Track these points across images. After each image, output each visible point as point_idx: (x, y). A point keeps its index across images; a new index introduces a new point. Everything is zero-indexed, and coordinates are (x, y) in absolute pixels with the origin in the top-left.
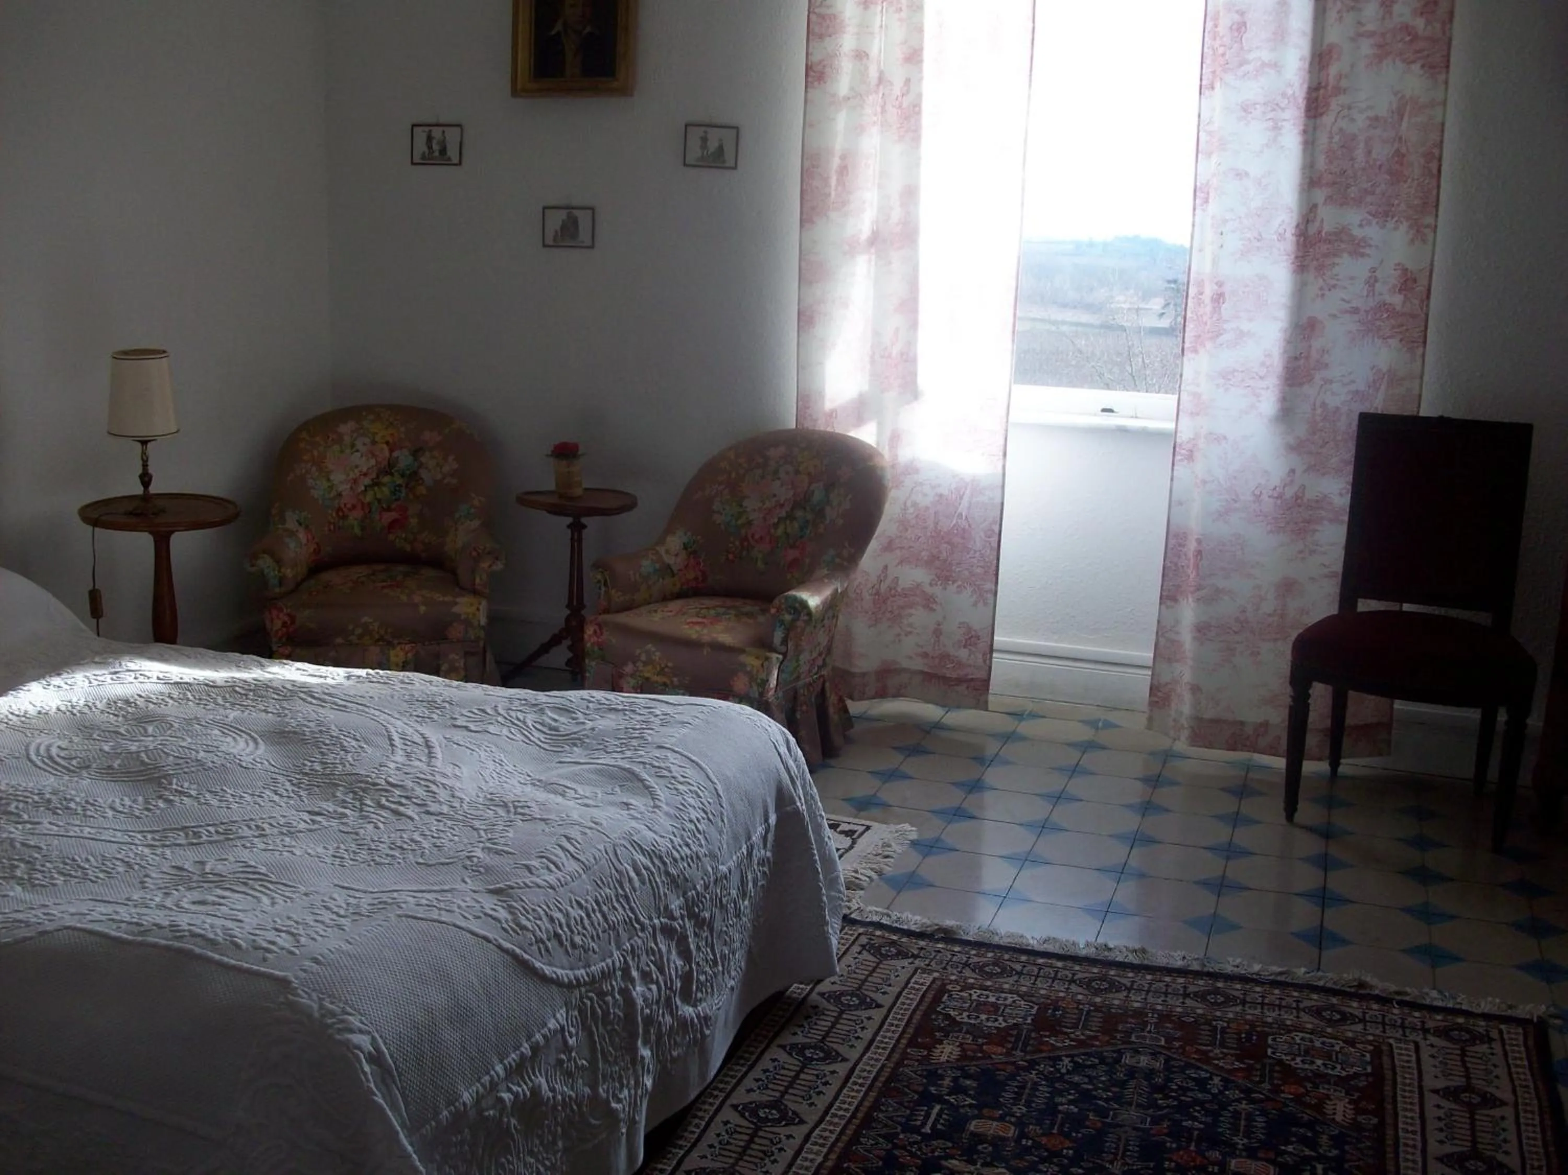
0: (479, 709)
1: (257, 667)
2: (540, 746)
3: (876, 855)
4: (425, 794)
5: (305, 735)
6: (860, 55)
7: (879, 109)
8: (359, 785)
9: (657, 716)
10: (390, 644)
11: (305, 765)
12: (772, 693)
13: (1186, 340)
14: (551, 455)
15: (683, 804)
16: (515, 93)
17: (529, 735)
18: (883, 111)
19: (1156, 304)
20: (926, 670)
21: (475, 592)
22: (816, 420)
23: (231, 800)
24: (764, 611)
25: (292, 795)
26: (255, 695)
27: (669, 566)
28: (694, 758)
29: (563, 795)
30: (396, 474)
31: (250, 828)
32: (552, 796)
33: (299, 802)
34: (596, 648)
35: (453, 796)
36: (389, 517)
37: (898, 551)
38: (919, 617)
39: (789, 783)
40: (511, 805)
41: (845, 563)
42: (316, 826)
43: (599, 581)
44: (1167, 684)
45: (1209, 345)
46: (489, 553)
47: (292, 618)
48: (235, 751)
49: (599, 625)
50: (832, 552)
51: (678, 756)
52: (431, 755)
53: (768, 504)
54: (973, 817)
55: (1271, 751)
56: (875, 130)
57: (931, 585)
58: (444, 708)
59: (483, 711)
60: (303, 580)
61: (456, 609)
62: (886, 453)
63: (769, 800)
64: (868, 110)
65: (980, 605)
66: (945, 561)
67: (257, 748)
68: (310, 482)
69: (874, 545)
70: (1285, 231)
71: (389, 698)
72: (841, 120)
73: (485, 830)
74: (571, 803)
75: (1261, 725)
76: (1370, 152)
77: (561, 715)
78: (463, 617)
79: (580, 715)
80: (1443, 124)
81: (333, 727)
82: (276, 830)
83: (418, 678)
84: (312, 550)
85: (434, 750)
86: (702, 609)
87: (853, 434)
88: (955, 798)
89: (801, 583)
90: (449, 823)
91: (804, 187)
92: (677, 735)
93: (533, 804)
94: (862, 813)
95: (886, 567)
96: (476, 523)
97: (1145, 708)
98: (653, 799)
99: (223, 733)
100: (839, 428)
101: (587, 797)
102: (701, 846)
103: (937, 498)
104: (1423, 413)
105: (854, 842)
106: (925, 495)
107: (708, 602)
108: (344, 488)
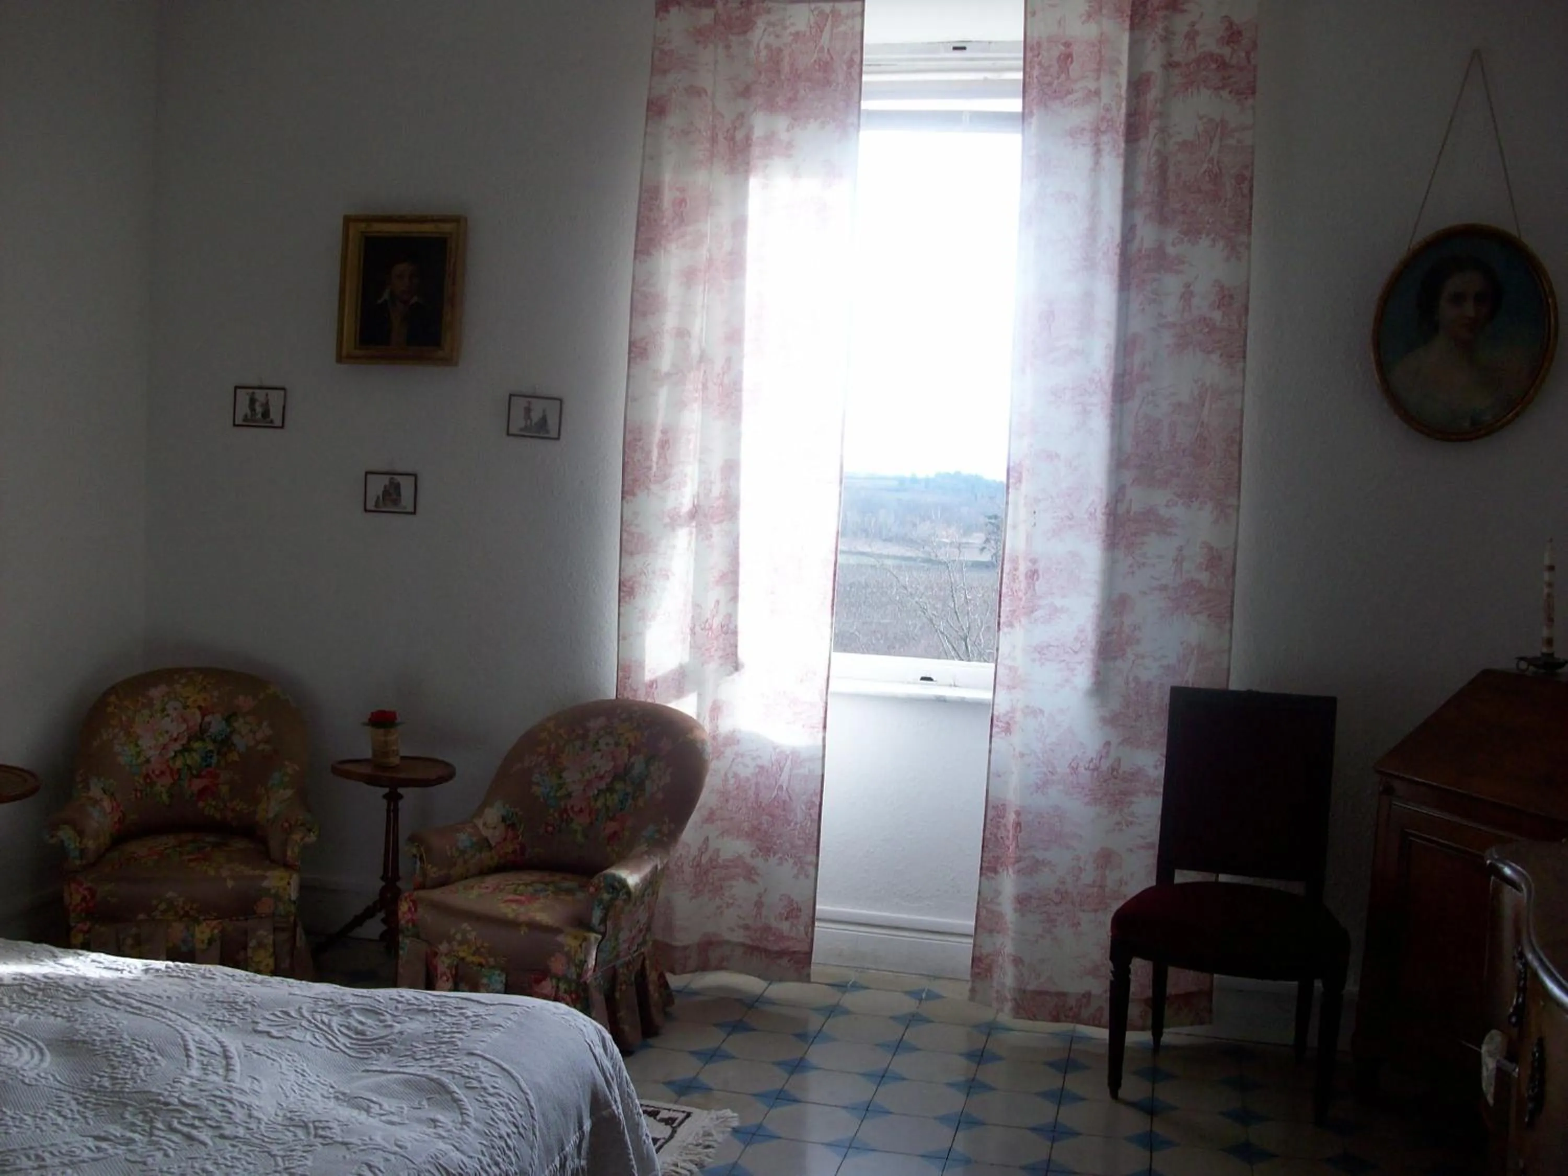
0: (283, 1012)
1: (49, 958)
2: (344, 1052)
3: (697, 1145)
4: (220, 1114)
5: (95, 1045)
6: (682, 334)
7: (700, 386)
8: (150, 1104)
9: (467, 1017)
10: (197, 921)
11: (93, 1080)
12: (590, 973)
13: (1002, 614)
14: (368, 725)
15: (493, 1119)
16: (340, 359)
17: (334, 1040)
18: (705, 387)
19: (978, 539)
20: (749, 942)
21: (287, 866)
22: (636, 691)
23: (10, 1123)
24: (583, 887)
25: (77, 1116)
26: (44, 995)
27: (486, 840)
28: (505, 1066)
29: (368, 1111)
30: (207, 739)
31: (28, 1157)
32: (355, 1113)
33: (84, 1126)
34: (410, 925)
35: (250, 1116)
36: (198, 784)
37: (719, 823)
38: (740, 889)
39: (604, 1085)
40: (311, 1125)
41: (665, 839)
42: (101, 1155)
43: (415, 856)
44: (987, 956)
45: (1024, 620)
46: (302, 825)
47: (93, 893)
48: (17, 1065)
49: (414, 902)
50: (651, 828)
51: (489, 1064)
52: (228, 1068)
53: (588, 776)
54: (796, 1101)
55: (1094, 1022)
56: (696, 406)
57: (752, 856)
58: (246, 1010)
59: (287, 1013)
60: (108, 850)
61: (265, 884)
62: (707, 726)
63: (583, 1106)
64: (689, 387)
65: (802, 877)
66: (766, 832)
67: (42, 1060)
68: (117, 748)
69: (695, 817)
70: (1095, 510)
71: (187, 998)
72: (663, 395)
73: (283, 1157)
74: (374, 1122)
75: (1084, 996)
76: (1174, 436)
77: (368, 1018)
78: (273, 891)
79: (388, 1017)
80: (1242, 411)
81: (125, 1036)
82: (57, 1160)
83: (220, 972)
84: (116, 819)
85: (232, 1062)
86: (519, 885)
87: (673, 705)
88: (776, 1079)
89: (621, 859)
90: (245, 1148)
91: (626, 460)
92: (490, 1041)
93: (334, 1125)
94: (683, 1099)
95: (707, 839)
96: (289, 793)
97: (968, 977)
98: (462, 1114)
99: (7, 1041)
100: (660, 701)
101: (392, 1113)
102: (511, 1164)
103: (757, 770)
104: (1234, 686)
105: (674, 1131)
106: (746, 766)
107: (526, 877)
108: (153, 754)
